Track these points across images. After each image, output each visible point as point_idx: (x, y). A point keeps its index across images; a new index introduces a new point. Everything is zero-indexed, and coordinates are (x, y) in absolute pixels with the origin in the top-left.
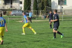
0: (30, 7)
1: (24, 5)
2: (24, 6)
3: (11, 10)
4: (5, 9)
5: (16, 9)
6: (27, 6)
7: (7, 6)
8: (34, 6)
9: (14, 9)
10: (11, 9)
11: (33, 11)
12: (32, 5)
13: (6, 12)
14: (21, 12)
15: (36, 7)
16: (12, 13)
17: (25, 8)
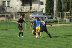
0: (53, 9)
1: (45, 6)
2: (46, 8)
3: (30, 13)
4: (23, 11)
5: (36, 11)
6: (49, 8)
7: (25, 7)
8: (57, 7)
9: (34, 11)
10: (30, 11)
11: (56, 13)
12: (55, 6)
13: (24, 15)
14: (42, 14)
15: (60, 8)
16: (31, 16)
17: (47, 10)
